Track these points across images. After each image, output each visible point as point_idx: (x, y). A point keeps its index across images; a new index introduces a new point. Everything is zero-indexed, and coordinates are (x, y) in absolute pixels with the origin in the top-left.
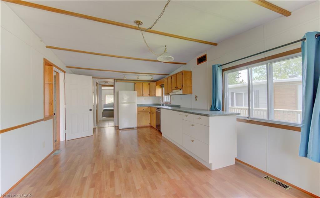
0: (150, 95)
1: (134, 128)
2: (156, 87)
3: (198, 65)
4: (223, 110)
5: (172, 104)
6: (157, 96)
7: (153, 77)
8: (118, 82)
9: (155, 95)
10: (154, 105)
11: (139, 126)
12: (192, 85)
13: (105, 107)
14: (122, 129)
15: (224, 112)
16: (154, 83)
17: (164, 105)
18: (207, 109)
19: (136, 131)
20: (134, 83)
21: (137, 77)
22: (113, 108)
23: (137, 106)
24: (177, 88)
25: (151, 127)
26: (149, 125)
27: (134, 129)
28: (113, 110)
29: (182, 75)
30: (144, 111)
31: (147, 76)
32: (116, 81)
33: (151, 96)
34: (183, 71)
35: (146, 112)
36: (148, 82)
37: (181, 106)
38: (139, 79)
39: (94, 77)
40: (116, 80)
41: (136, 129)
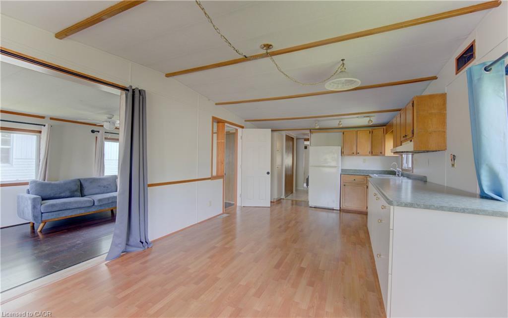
0: (372, 153)
1: (333, 210)
2: (384, 136)
3: (458, 75)
5: (415, 173)
6: (386, 155)
7: (372, 119)
8: (315, 132)
9: (382, 153)
11: (345, 208)
14: (315, 208)
16: (381, 130)
18: (475, 192)
19: (338, 215)
21: (338, 123)
23: (342, 172)
24: (406, 138)
26: (365, 209)
27: (335, 211)
29: (413, 106)
30: (354, 182)
31: (358, 117)
33: (374, 155)
35: (359, 184)
36: (370, 129)
37: (428, 180)
38: (341, 126)
39: (274, 129)
40: (312, 131)
41: (338, 212)
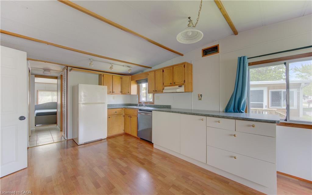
0: (122, 92)
2: (130, 82)
3: (203, 57)
4: (246, 112)
5: (156, 103)
6: (131, 94)
7: (131, 68)
8: (74, 70)
9: (129, 93)
10: (127, 106)
11: (110, 135)
12: (192, 81)
13: (36, 109)
14: (84, 144)
15: (247, 113)
16: (128, 78)
17: (144, 105)
18: (218, 110)
19: (106, 143)
20: (101, 75)
21: (111, 66)
22: (55, 110)
23: (108, 107)
24: (173, 84)
25: (126, 134)
26: (122, 131)
27: (103, 141)
28: (55, 113)
29: (184, 67)
30: (116, 113)
31: (124, 66)
32: (70, 70)
33: (123, 94)
34: (185, 62)
35: (119, 115)
36: (120, 75)
37: (172, 107)
40: (69, 68)
41: (106, 140)
